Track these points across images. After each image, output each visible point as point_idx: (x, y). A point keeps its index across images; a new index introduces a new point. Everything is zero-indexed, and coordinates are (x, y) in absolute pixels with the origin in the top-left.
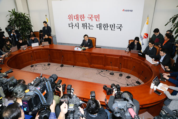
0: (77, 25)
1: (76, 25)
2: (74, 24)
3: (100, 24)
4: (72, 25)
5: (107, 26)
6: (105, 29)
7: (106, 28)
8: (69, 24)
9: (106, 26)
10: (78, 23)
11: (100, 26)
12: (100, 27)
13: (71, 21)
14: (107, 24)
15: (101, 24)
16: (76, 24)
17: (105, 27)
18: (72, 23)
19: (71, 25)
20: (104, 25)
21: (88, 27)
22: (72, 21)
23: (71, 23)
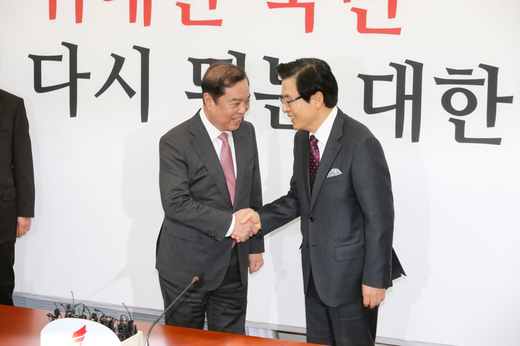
0: (131, 73)
1: (115, 75)
2: (96, 64)
3: (410, 71)
4: (74, 75)
5: (493, 99)
6: (460, 126)
7: (475, 124)
8: (37, 60)
9: (481, 93)
10: (145, 53)
11: (409, 90)
12: (399, 108)
13: (65, 28)
14: (493, 72)
15: (418, 68)
16: (119, 61)
17: (459, 101)
18: (73, 49)
19: (55, 73)
20: (457, 80)
21: (259, 96)
22: (79, 19)
23: (65, 52)
